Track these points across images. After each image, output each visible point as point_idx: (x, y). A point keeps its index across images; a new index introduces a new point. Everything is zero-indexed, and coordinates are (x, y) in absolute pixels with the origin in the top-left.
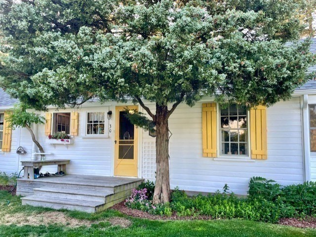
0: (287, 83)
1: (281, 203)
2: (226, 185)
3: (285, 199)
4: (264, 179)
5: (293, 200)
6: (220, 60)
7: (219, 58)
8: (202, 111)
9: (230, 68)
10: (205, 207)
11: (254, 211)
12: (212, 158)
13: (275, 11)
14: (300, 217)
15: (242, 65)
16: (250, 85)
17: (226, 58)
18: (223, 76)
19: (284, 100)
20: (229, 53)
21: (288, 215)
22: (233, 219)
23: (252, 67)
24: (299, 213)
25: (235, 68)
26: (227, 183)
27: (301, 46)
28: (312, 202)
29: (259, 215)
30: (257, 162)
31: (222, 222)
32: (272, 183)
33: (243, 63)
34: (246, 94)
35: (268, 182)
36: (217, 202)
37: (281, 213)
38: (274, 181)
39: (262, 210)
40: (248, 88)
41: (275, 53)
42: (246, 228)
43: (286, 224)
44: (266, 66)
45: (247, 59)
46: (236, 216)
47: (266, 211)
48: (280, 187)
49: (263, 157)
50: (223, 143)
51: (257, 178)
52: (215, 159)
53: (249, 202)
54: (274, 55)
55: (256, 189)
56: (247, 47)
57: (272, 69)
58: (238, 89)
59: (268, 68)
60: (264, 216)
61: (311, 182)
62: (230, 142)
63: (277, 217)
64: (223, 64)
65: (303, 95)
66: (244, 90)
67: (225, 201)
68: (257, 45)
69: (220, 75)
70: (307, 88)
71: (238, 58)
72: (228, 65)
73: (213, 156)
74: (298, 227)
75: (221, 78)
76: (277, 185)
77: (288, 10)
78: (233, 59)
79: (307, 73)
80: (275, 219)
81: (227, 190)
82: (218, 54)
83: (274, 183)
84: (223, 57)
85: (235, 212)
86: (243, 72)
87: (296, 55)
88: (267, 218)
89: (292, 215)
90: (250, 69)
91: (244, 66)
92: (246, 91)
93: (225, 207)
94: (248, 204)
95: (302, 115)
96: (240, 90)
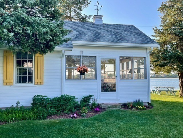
0: (51, 43)
1: (49, 108)
2: (18, 101)
3: (51, 105)
4: (41, 96)
5: (55, 106)
6: (10, 24)
7: (9, 22)
8: (4, 55)
9: (16, 30)
10: (2, 117)
11: (34, 114)
12: (10, 86)
13: (46, 2)
14: (58, 114)
15: (24, 29)
16: (29, 41)
17: (14, 23)
18: (11, 34)
19: (50, 52)
20: (16, 21)
21: (52, 114)
22: (20, 121)
23: (31, 31)
24: (58, 112)
25: (19, 30)
26: (19, 100)
27: (59, 24)
28: (64, 105)
29: (36, 116)
30: (38, 86)
31: (13, 124)
32: (45, 98)
33: (25, 28)
34: (28, 47)
35: (43, 97)
36: (11, 112)
37: (48, 113)
38: (46, 96)
39: (38, 113)
40: (29, 43)
41: (45, 25)
42: (27, 125)
43: (50, 119)
44: (38, 32)
45: (28, 26)
46: (22, 119)
47: (40, 114)
48: (49, 99)
49: (41, 83)
50: (18, 76)
51: (37, 95)
52: (11, 86)
53: (31, 110)
54: (43, 26)
55: (36, 102)
56: (27, 19)
57: (42, 34)
58: (22, 43)
59: (39, 33)
60: (39, 116)
61: (64, 95)
62: (22, 75)
63: (45, 116)
64: (12, 27)
65: (62, 50)
66: (26, 44)
67: (17, 111)
68: (33, 19)
69: (9, 33)
70: (64, 47)
71: (21, 25)
72: (15, 28)
73: (10, 84)
74: (56, 119)
75: (10, 35)
76: (48, 98)
77: (52, 3)
78: (18, 25)
79: (63, 39)
80: (45, 117)
81: (18, 105)
82: (8, 20)
83: (47, 97)
84: (11, 22)
85: (22, 117)
86: (25, 33)
87: (56, 29)
88: (40, 117)
89: (54, 113)
90: (29, 32)
91: (25, 30)
92: (28, 45)
93: (16, 115)
94: (30, 111)
95: (62, 60)
96: (24, 44)
